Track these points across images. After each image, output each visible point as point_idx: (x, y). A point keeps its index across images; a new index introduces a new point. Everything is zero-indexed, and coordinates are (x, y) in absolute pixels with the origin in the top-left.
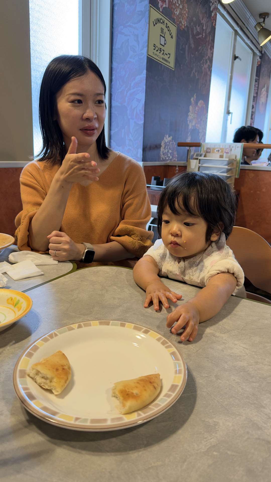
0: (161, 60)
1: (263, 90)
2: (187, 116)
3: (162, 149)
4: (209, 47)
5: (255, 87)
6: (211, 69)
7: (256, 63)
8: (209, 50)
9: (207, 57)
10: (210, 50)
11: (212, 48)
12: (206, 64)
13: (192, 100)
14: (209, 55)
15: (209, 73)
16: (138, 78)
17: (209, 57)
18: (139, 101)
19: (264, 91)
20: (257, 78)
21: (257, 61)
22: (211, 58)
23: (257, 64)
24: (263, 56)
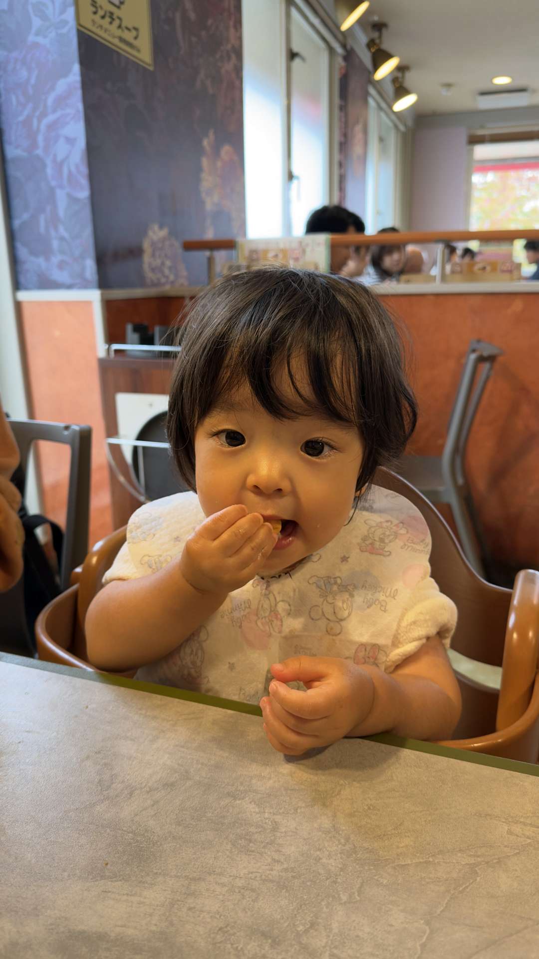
0: (116, 41)
1: (356, 129)
2: (198, 180)
3: (147, 258)
4: (231, 23)
5: (339, 124)
6: (241, 74)
7: (338, 71)
8: (232, 30)
10: (234, 31)
11: (238, 26)
12: (228, 62)
13: (205, 143)
14: (233, 41)
15: (237, 83)
16: (62, 85)
17: (233, 47)
18: (70, 141)
19: (359, 130)
20: (342, 103)
21: (338, 67)
22: (238, 48)
23: (340, 74)
24: (349, 55)
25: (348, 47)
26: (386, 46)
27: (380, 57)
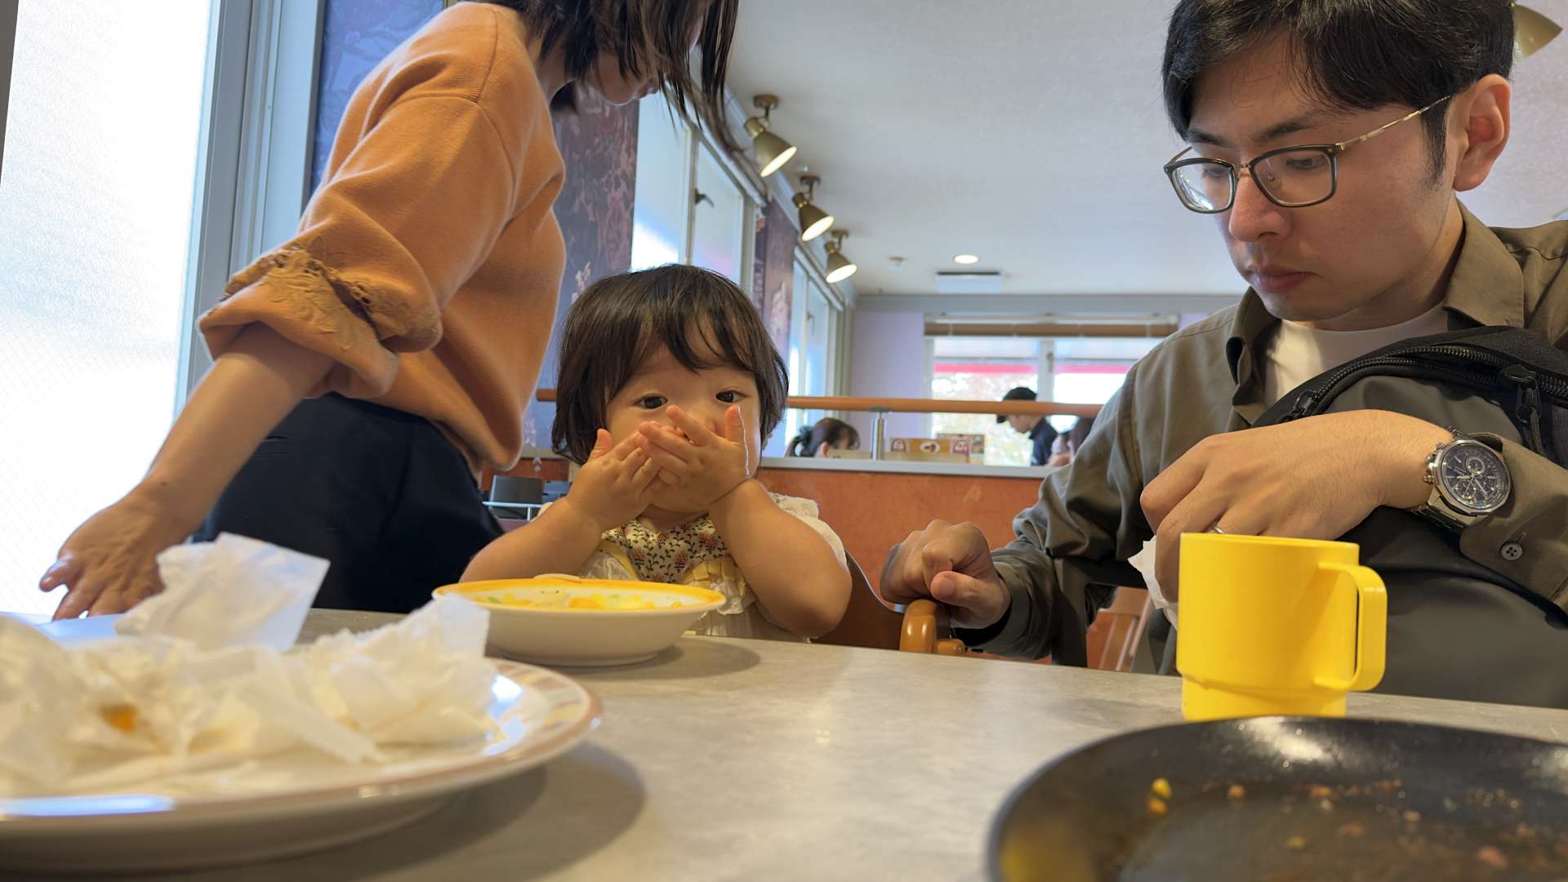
1: (777, 296)
4: (624, 147)
5: (754, 286)
6: (631, 206)
7: (755, 224)
8: (624, 155)
9: (619, 172)
10: (626, 156)
11: (632, 151)
12: (616, 189)
13: (578, 276)
14: (624, 166)
15: (626, 215)
17: (624, 173)
19: (781, 298)
20: (761, 263)
21: (755, 220)
22: (629, 176)
23: (757, 227)
24: (770, 207)
25: (770, 199)
26: (818, 202)
27: (810, 215)
